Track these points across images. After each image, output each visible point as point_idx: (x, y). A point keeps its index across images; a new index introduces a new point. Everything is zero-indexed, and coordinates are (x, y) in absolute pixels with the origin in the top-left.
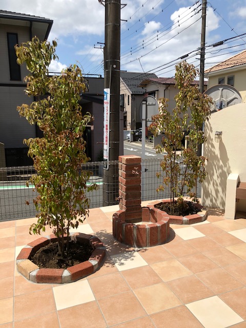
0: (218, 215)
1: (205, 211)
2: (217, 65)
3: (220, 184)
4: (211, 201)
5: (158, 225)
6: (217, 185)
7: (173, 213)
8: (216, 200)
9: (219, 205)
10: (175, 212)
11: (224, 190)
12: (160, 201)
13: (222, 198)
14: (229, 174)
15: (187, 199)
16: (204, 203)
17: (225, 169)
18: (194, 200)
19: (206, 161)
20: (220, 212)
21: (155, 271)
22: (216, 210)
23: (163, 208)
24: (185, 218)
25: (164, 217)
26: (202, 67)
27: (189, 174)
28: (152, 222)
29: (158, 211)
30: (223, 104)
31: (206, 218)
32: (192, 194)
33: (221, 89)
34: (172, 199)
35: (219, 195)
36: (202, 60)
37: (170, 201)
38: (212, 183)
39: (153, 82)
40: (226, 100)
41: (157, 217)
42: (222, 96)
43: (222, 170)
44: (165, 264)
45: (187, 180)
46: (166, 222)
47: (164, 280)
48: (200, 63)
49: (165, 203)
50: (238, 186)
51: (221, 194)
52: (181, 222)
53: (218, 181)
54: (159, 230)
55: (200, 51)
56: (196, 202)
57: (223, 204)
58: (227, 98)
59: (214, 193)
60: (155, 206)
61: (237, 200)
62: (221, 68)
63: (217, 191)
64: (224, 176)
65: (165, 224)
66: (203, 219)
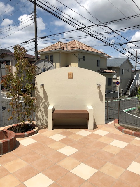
0: (44, 129)
1: (37, 128)
2: (44, 48)
3: (44, 112)
4: (40, 122)
5: (8, 140)
6: (43, 113)
7: (19, 131)
8: (43, 121)
9: (44, 123)
10: (20, 131)
11: (46, 115)
12: (11, 126)
13: (46, 119)
14: (49, 106)
15: (27, 122)
16: (37, 124)
17: (46, 104)
18: (31, 122)
19: (36, 100)
20: (45, 127)
21: (6, 168)
22: (43, 127)
23: (13, 130)
24: (26, 134)
25: (12, 135)
26: (36, 49)
27: (27, 108)
28: (5, 139)
29: (9, 131)
30: (45, 70)
31: (37, 132)
32: (29, 119)
33: (44, 61)
34: (18, 124)
35: (44, 118)
36: (36, 45)
37: (17, 125)
38: (40, 112)
39: (8, 55)
40: (46, 67)
41: (8, 135)
42: (44, 65)
43: (45, 104)
44: (12, 163)
45: (26, 112)
46: (13, 137)
47: (11, 172)
48: (35, 47)
49: (14, 126)
50: (53, 112)
51: (45, 117)
52: (24, 136)
53: (43, 111)
54: (9, 143)
55: (35, 40)
56: (31, 124)
57: (47, 122)
58: (47, 66)
59: (41, 118)
60: (8, 129)
61: (53, 119)
62: (46, 50)
63: (43, 116)
64: (46, 107)
65: (13, 139)
66: (36, 132)
